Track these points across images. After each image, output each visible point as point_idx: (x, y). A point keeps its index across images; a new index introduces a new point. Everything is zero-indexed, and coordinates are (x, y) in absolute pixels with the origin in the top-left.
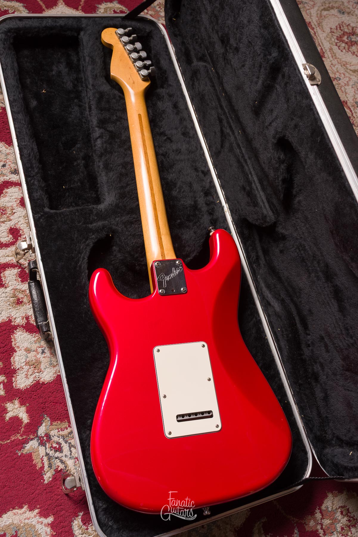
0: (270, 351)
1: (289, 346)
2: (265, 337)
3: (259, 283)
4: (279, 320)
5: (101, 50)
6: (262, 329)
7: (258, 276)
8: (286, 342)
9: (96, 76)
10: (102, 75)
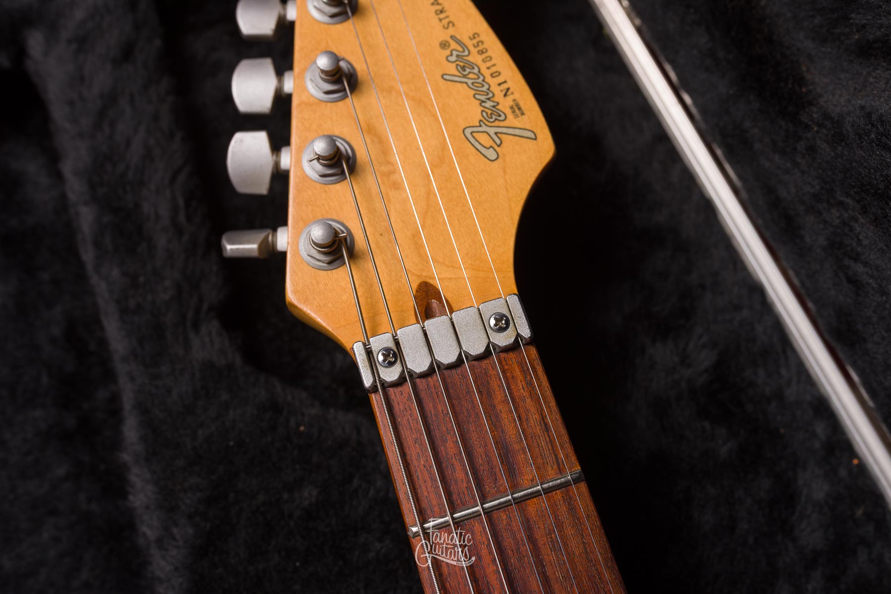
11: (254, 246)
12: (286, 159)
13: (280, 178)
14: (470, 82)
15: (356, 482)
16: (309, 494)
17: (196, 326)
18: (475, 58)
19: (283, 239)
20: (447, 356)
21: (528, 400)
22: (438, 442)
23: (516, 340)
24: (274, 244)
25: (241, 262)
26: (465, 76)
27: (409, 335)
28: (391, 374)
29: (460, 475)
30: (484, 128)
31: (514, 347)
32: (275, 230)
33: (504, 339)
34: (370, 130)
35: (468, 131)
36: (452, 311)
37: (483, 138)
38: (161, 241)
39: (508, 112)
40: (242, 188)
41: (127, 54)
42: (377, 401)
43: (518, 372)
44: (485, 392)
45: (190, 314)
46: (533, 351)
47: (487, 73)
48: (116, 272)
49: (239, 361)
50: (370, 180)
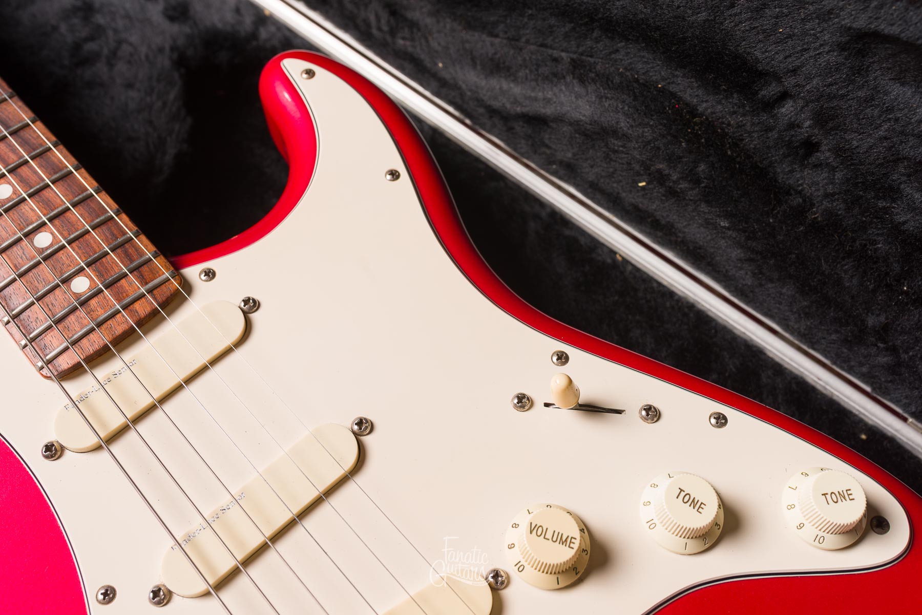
0: (666, 294)
1: (728, 216)
2: (614, 261)
3: (456, 87)
4: (615, 143)
6: (582, 240)
7: (436, 64)
8: (703, 207)
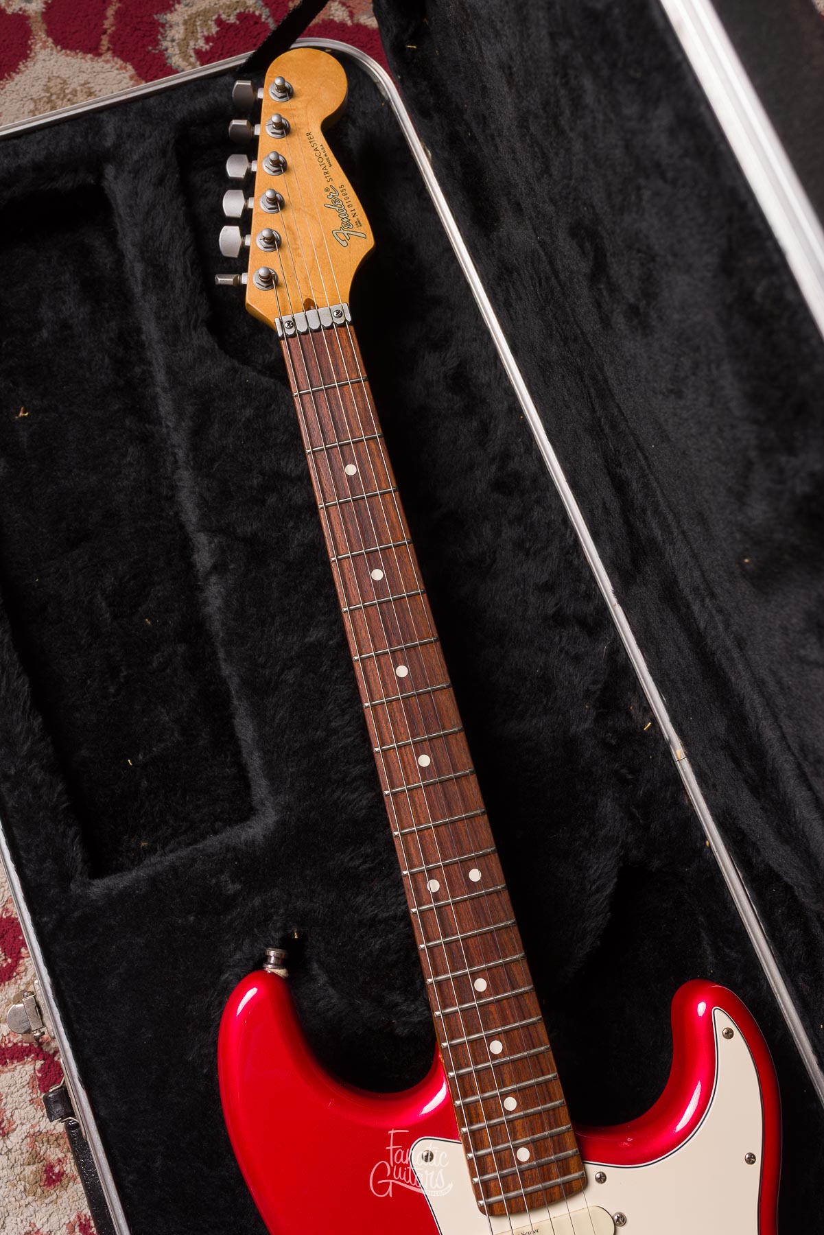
5: (181, 219)
9: (176, 328)
10: (196, 321)
11: (232, 280)
12: (248, 241)
13: (245, 251)
14: (337, 209)
15: (273, 407)
16: (248, 412)
17: (195, 328)
18: (341, 197)
19: (244, 279)
20: (315, 326)
21: (348, 347)
22: (308, 361)
23: (345, 322)
24: (240, 281)
25: (225, 287)
26: (335, 206)
27: (299, 317)
28: (290, 332)
29: (316, 374)
30: (342, 231)
31: (343, 325)
32: (241, 274)
33: (340, 321)
34: (289, 228)
35: (334, 232)
36: (318, 308)
37: (341, 236)
38: (178, 284)
39: (354, 224)
40: (225, 254)
41: (161, 181)
42: (284, 343)
43: (345, 337)
44: (331, 343)
45: (192, 322)
46: (352, 328)
47: (346, 205)
48: (154, 299)
49: (216, 347)
50: (287, 251)
